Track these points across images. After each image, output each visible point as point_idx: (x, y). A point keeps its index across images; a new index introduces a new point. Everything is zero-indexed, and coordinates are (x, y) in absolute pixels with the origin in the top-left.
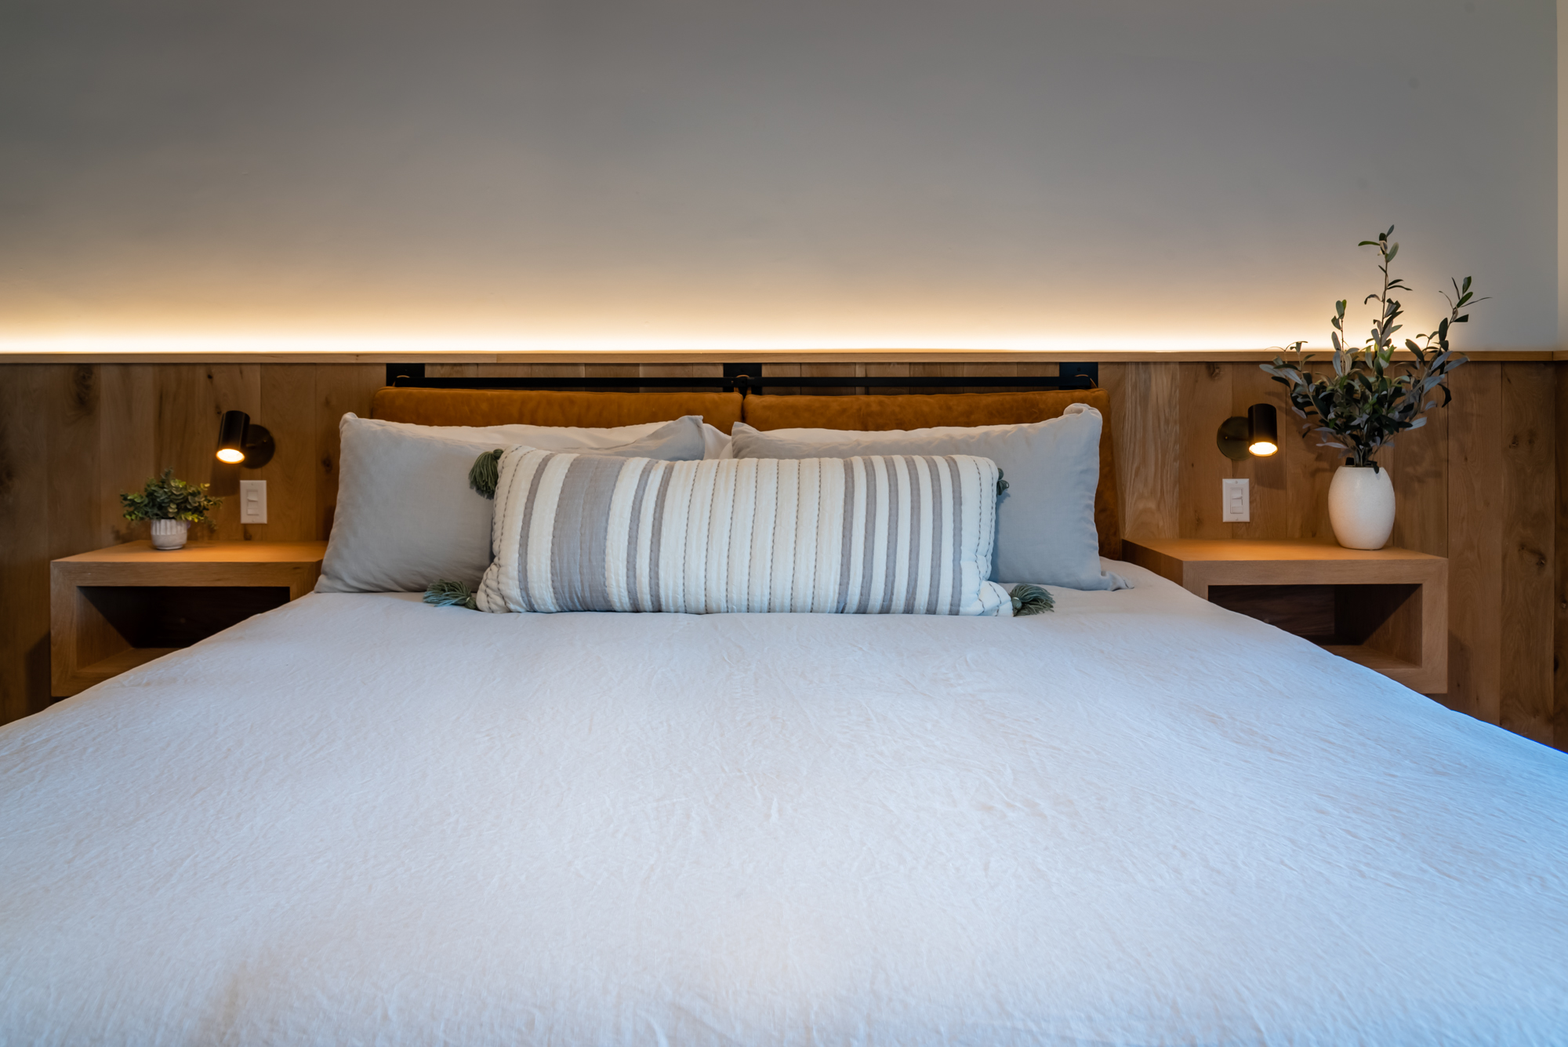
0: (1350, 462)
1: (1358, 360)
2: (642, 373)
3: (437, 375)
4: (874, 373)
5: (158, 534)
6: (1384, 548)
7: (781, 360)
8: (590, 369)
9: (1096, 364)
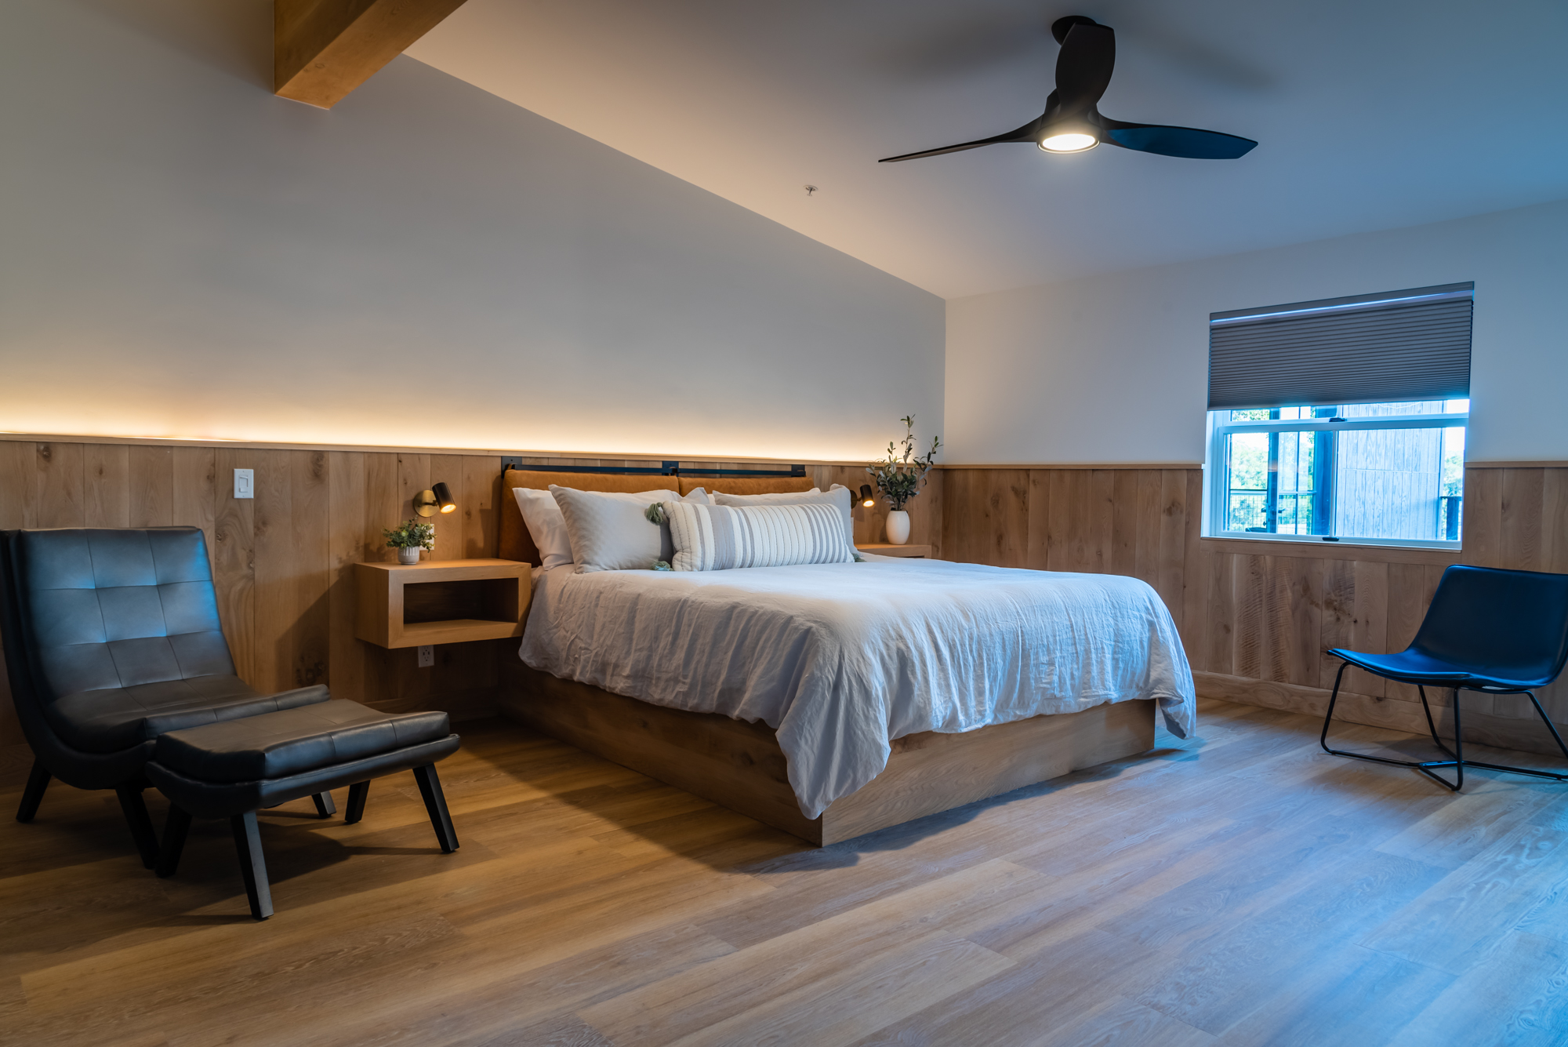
0: (893, 509)
1: (900, 468)
2: (626, 465)
3: (528, 463)
4: (724, 467)
5: (407, 554)
6: (905, 544)
7: (687, 459)
8: (603, 462)
9: (804, 466)
